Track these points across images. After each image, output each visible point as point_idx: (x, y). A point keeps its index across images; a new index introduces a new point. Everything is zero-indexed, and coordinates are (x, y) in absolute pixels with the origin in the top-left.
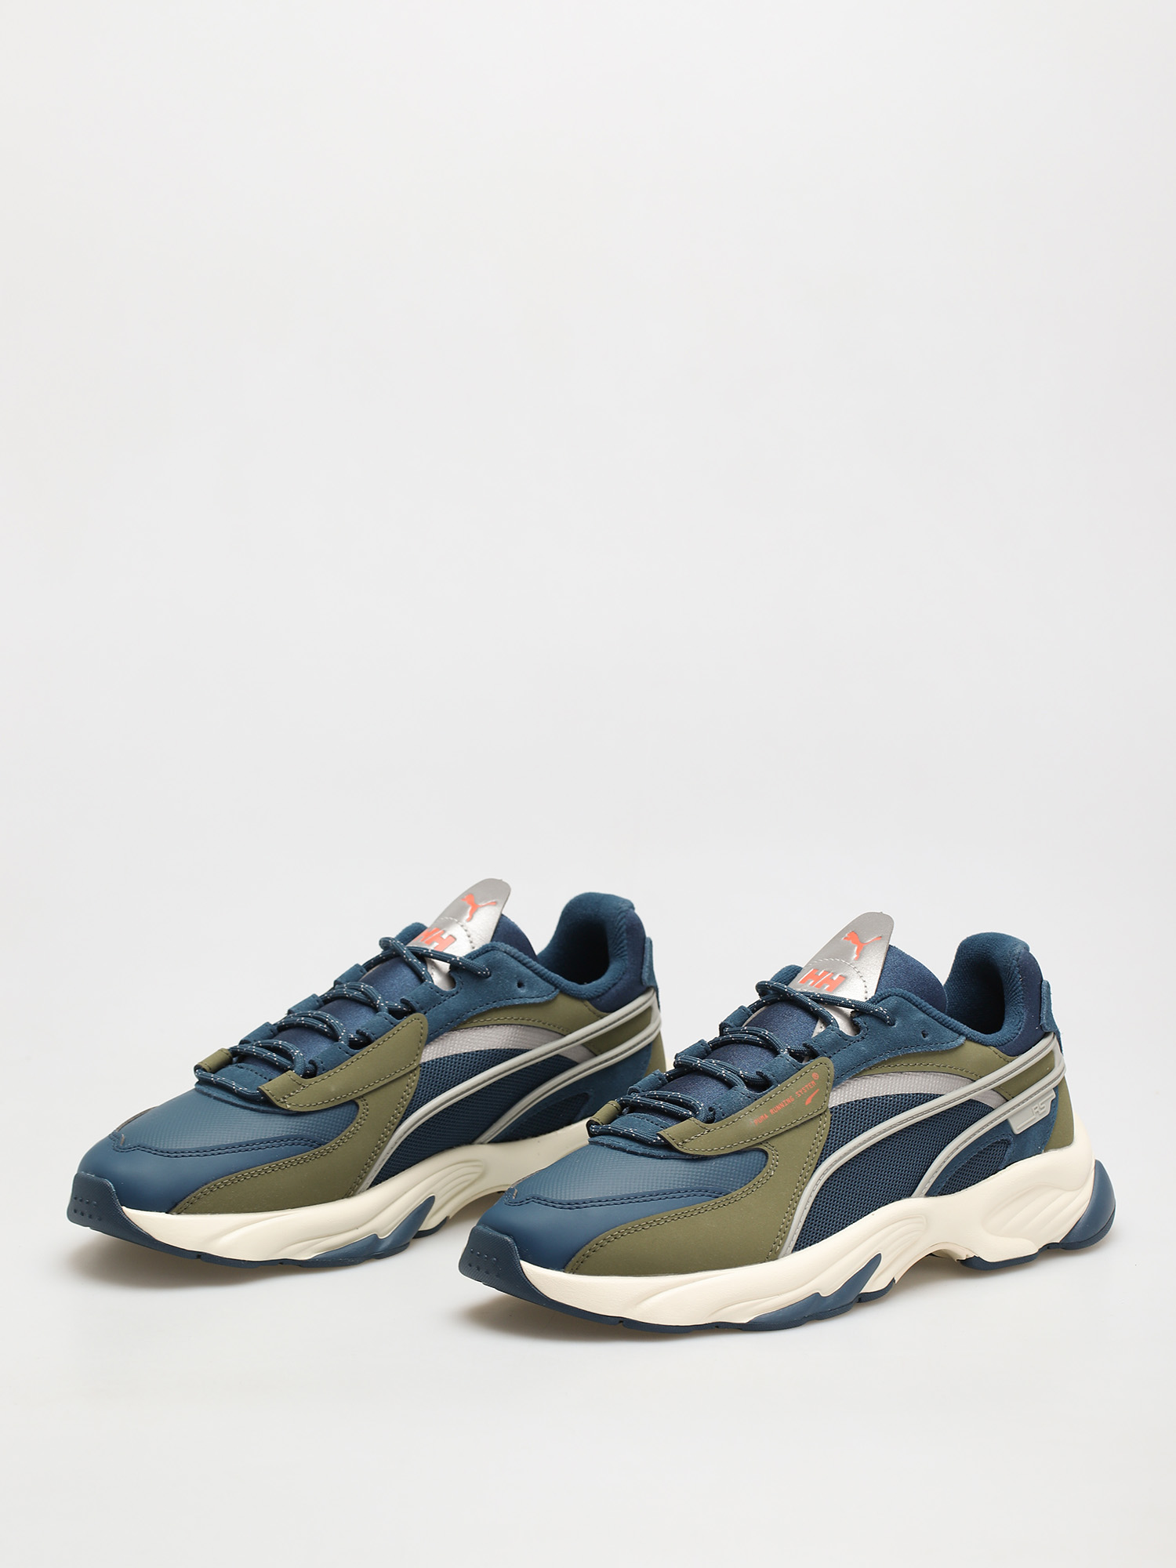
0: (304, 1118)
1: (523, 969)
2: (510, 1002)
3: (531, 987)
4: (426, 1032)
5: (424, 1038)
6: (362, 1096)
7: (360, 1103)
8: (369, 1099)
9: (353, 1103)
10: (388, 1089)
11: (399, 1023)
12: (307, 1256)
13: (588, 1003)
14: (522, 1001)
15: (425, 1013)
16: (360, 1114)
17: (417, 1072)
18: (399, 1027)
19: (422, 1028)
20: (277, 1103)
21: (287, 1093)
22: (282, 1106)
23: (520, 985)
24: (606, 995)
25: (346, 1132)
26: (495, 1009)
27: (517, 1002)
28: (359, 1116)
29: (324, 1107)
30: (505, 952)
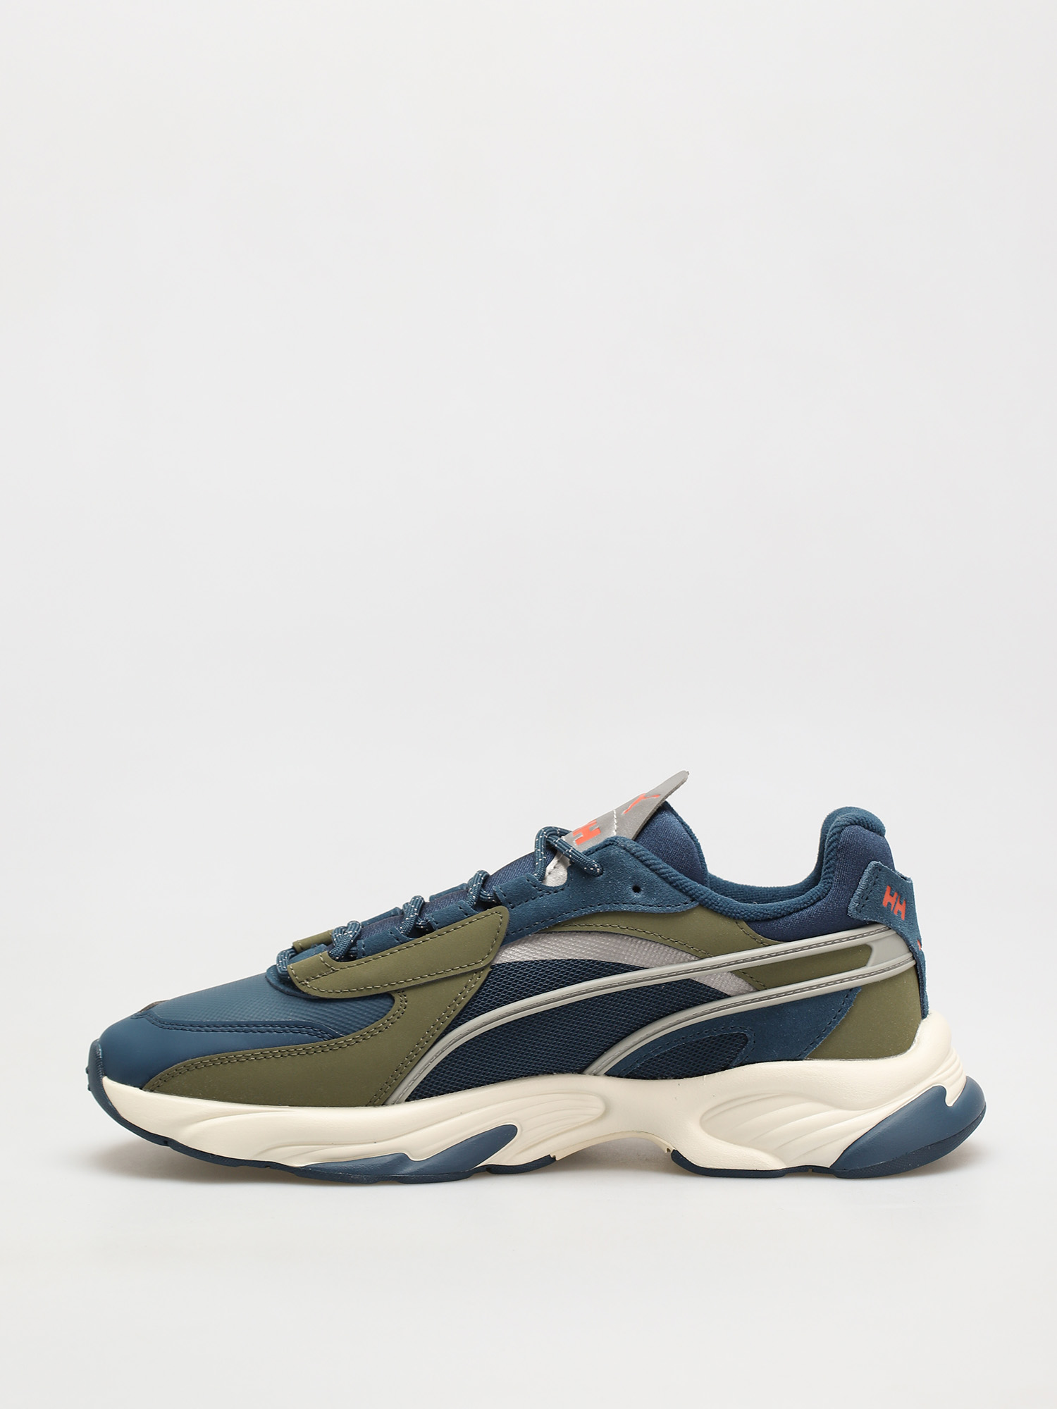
0: (326, 1005)
1: (643, 870)
2: (616, 908)
3: (649, 893)
4: (504, 929)
5: (502, 936)
6: (403, 990)
7: (397, 997)
8: (410, 995)
9: (388, 996)
10: (437, 987)
11: (475, 914)
12: (301, 1164)
13: (744, 924)
14: (633, 908)
15: (513, 908)
16: (394, 1010)
17: (484, 974)
18: (473, 918)
19: (501, 924)
20: (298, 985)
21: (312, 975)
22: (302, 988)
23: (637, 889)
24: (781, 921)
25: (371, 1028)
26: (598, 914)
27: (625, 908)
28: (391, 1013)
29: (349, 995)
30: (625, 849)
